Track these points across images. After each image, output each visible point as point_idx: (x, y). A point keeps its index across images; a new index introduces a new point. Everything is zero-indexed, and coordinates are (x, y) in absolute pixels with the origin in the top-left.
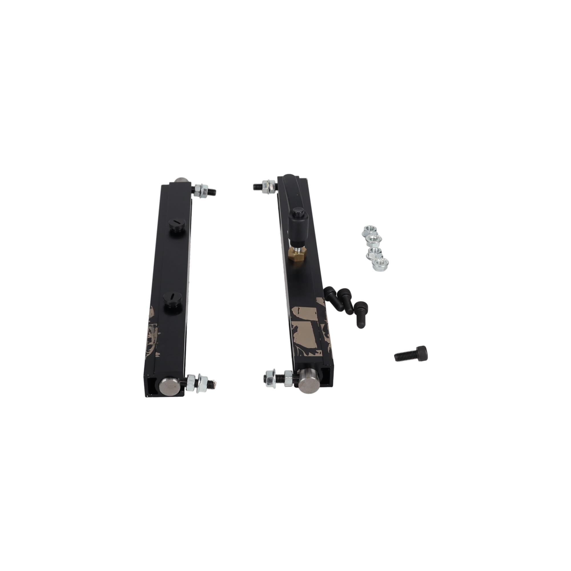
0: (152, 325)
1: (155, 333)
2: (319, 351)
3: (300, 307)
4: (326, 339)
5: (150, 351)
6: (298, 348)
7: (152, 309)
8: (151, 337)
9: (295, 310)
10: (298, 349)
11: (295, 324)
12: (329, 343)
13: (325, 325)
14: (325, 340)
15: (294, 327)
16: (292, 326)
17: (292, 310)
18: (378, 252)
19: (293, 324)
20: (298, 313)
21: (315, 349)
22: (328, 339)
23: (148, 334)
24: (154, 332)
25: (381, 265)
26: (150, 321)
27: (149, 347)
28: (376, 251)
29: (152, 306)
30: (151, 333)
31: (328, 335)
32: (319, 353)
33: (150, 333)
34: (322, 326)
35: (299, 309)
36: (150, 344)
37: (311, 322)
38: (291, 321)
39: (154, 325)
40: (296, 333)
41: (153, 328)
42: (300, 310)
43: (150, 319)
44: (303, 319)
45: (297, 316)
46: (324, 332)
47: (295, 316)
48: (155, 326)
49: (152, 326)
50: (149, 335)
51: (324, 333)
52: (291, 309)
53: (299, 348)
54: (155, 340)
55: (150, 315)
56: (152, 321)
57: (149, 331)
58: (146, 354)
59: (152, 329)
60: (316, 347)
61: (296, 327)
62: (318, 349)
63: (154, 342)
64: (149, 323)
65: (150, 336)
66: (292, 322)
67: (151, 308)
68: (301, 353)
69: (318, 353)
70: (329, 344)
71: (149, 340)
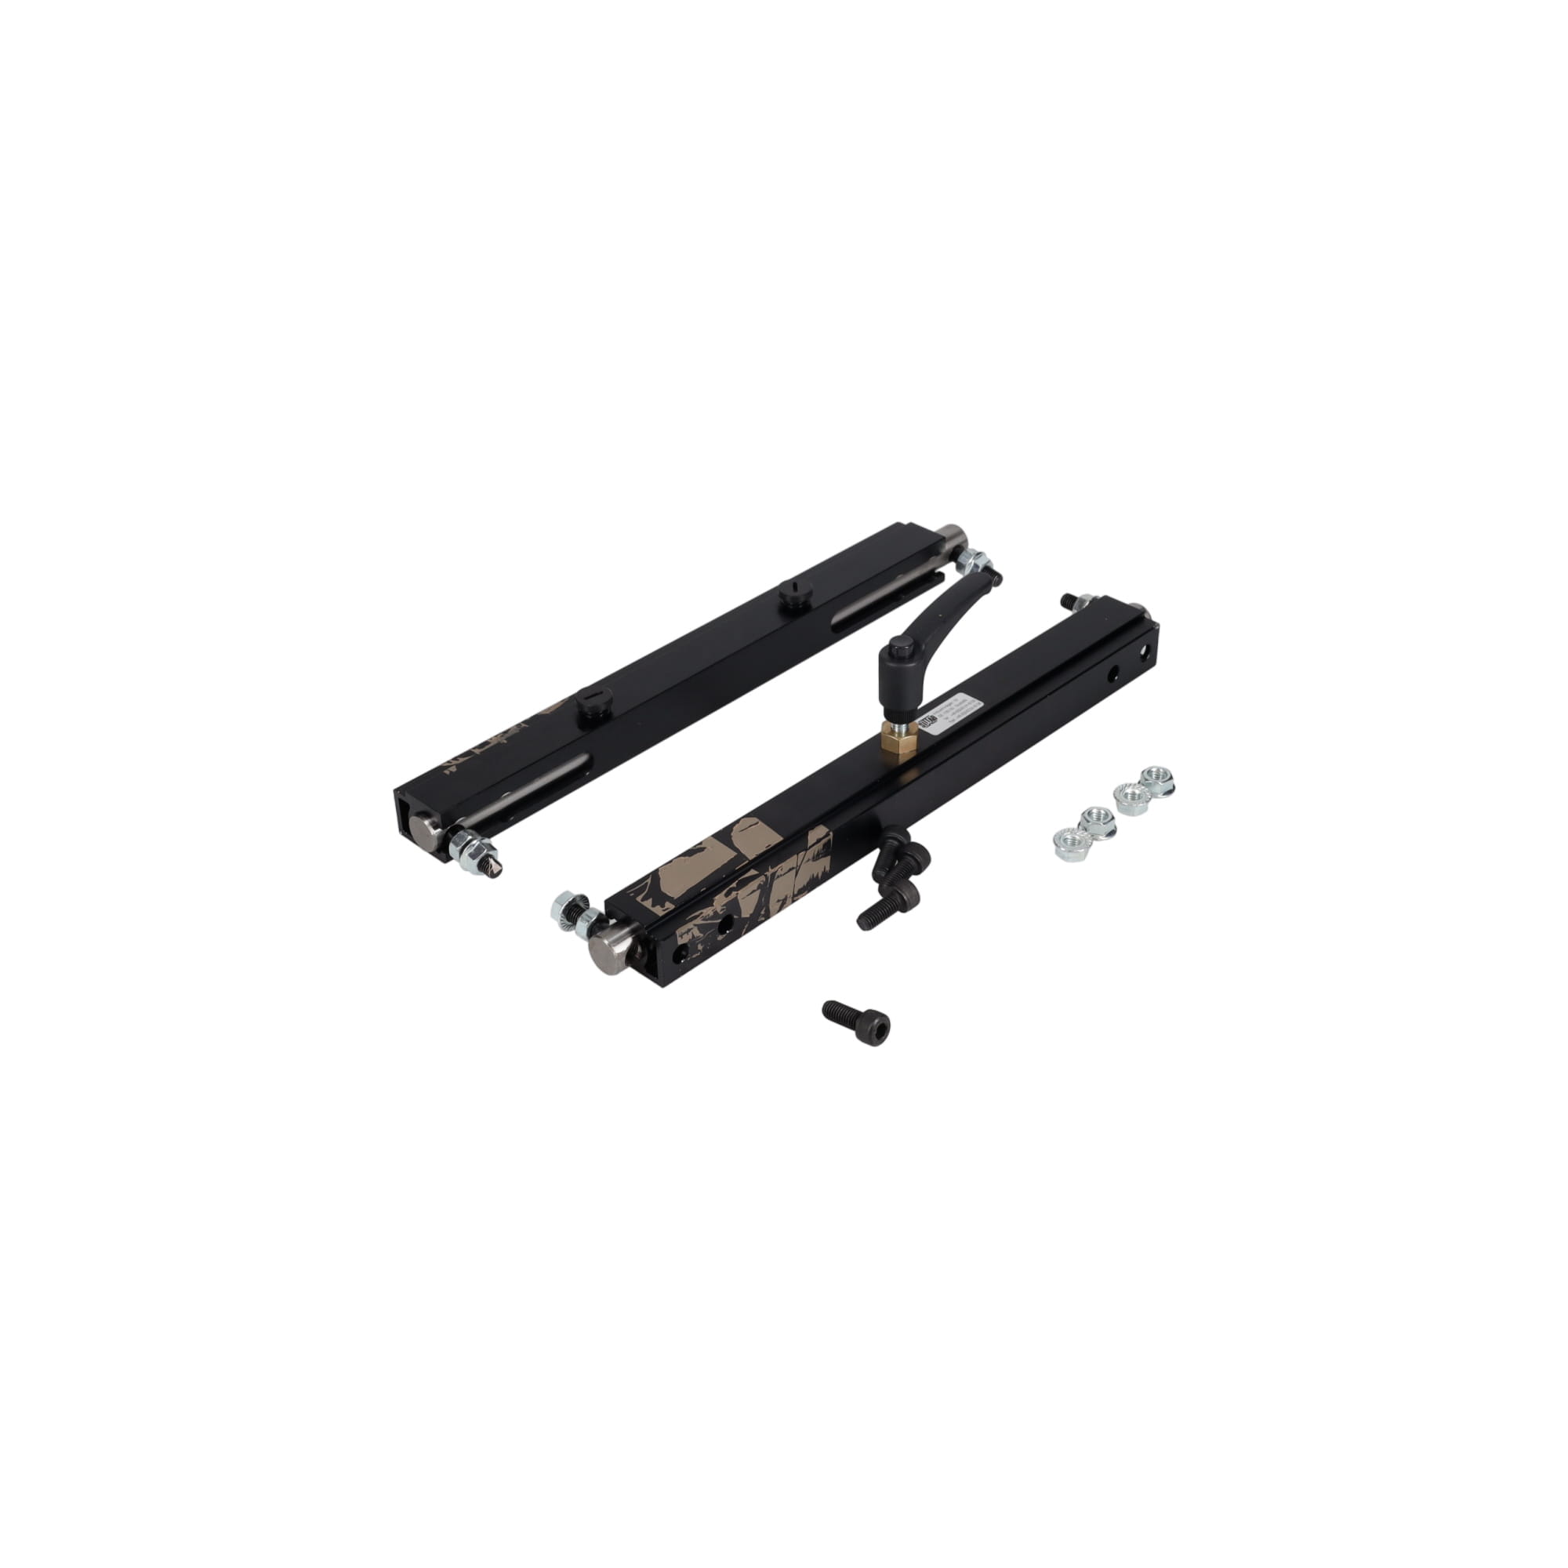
9: (746, 824)
11: (711, 843)
14: (716, 896)
15: (699, 848)
16: (703, 844)
18: (1105, 819)
19: (707, 843)
20: (743, 830)
21: (669, 898)
25: (1073, 847)
28: (1102, 816)
35: (757, 823)
37: (734, 856)
38: (715, 837)
45: (735, 834)
46: (737, 884)
60: (677, 896)
61: (701, 850)
66: (712, 840)
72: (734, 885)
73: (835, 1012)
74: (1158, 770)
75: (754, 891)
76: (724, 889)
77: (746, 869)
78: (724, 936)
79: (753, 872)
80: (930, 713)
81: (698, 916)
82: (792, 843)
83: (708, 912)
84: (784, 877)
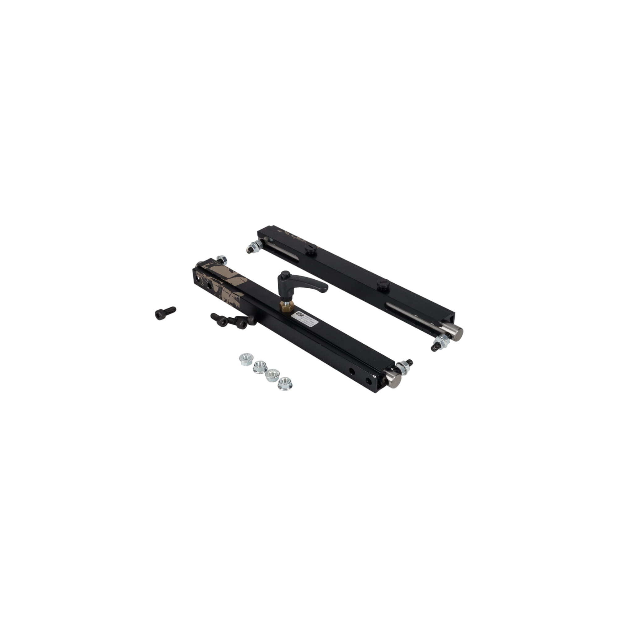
14: (211, 276)
44: (235, 278)
72: (216, 280)
73: (172, 310)
74: (285, 380)
75: (216, 285)
76: (213, 277)
77: (222, 281)
78: (209, 289)
79: (222, 283)
80: (305, 315)
81: (203, 274)
82: (234, 289)
83: (205, 276)
84: (226, 292)
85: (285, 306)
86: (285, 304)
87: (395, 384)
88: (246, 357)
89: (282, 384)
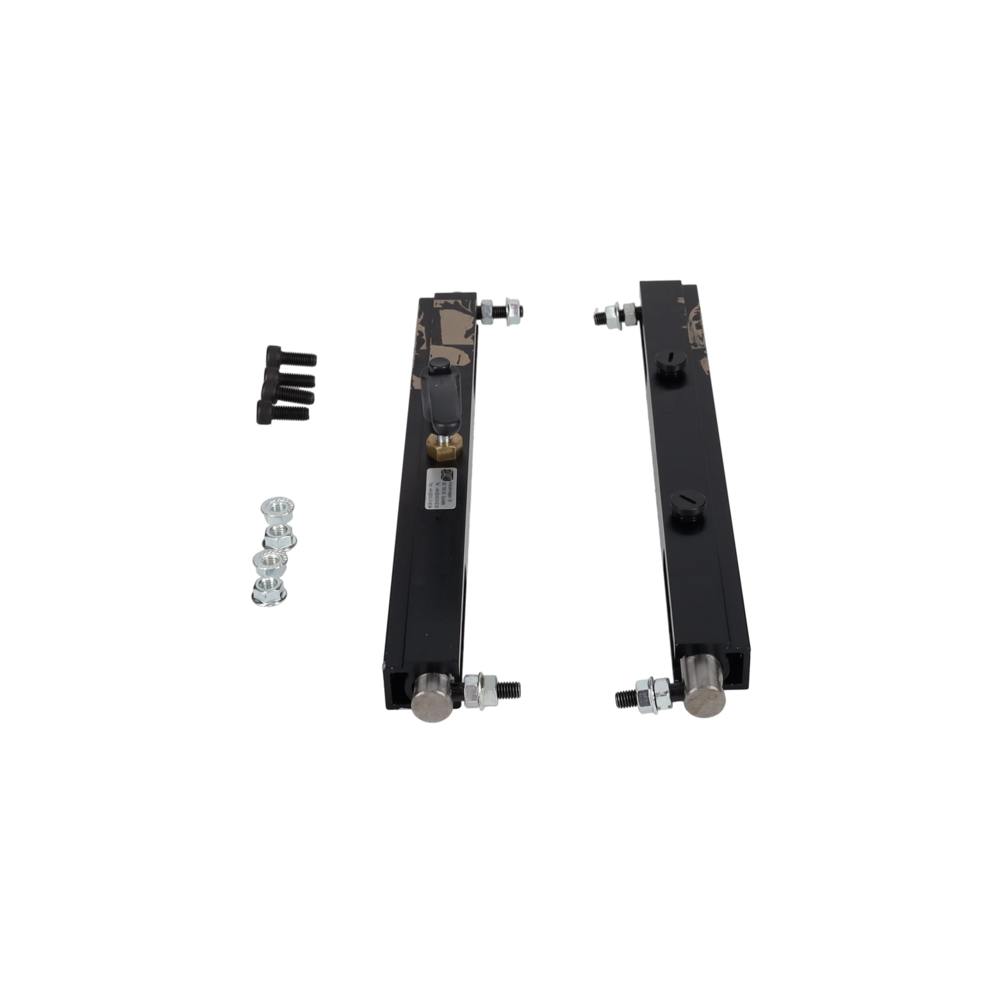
0: (699, 347)
1: (692, 336)
2: (439, 306)
3: (456, 365)
4: (423, 329)
5: (695, 313)
6: (469, 310)
7: (705, 370)
8: (698, 330)
9: (465, 360)
10: (468, 308)
11: (469, 341)
12: (419, 324)
13: (420, 347)
15: (471, 337)
16: (473, 338)
17: (469, 361)
19: (472, 340)
20: (460, 356)
21: (442, 309)
22: (419, 330)
23: (703, 334)
24: (694, 337)
26: (705, 352)
27: (698, 317)
29: (707, 374)
30: (699, 336)
31: (418, 334)
32: (438, 304)
33: (701, 336)
34: (424, 347)
35: (458, 363)
36: (697, 322)
37: (442, 343)
38: (473, 346)
39: (697, 347)
40: (468, 329)
41: (696, 342)
42: (457, 361)
43: (706, 355)
44: (453, 348)
45: (462, 353)
47: (466, 352)
48: (695, 345)
49: (700, 345)
50: (701, 333)
51: (424, 337)
52: (471, 362)
53: (466, 309)
54: (690, 326)
55: (707, 361)
56: (702, 353)
57: (702, 338)
58: (699, 309)
59: (698, 341)
60: (441, 312)
61: (466, 336)
62: (438, 309)
63: (691, 323)
64: (705, 349)
65: (699, 332)
66: (472, 344)
67: (709, 372)
68: (466, 305)
69: (440, 304)
70: (419, 322)
71: (700, 326)
85: (441, 444)
86: (441, 441)
87: (433, 715)
88: (278, 506)
89: (263, 592)
